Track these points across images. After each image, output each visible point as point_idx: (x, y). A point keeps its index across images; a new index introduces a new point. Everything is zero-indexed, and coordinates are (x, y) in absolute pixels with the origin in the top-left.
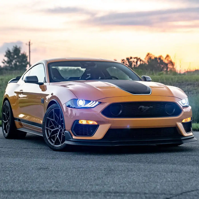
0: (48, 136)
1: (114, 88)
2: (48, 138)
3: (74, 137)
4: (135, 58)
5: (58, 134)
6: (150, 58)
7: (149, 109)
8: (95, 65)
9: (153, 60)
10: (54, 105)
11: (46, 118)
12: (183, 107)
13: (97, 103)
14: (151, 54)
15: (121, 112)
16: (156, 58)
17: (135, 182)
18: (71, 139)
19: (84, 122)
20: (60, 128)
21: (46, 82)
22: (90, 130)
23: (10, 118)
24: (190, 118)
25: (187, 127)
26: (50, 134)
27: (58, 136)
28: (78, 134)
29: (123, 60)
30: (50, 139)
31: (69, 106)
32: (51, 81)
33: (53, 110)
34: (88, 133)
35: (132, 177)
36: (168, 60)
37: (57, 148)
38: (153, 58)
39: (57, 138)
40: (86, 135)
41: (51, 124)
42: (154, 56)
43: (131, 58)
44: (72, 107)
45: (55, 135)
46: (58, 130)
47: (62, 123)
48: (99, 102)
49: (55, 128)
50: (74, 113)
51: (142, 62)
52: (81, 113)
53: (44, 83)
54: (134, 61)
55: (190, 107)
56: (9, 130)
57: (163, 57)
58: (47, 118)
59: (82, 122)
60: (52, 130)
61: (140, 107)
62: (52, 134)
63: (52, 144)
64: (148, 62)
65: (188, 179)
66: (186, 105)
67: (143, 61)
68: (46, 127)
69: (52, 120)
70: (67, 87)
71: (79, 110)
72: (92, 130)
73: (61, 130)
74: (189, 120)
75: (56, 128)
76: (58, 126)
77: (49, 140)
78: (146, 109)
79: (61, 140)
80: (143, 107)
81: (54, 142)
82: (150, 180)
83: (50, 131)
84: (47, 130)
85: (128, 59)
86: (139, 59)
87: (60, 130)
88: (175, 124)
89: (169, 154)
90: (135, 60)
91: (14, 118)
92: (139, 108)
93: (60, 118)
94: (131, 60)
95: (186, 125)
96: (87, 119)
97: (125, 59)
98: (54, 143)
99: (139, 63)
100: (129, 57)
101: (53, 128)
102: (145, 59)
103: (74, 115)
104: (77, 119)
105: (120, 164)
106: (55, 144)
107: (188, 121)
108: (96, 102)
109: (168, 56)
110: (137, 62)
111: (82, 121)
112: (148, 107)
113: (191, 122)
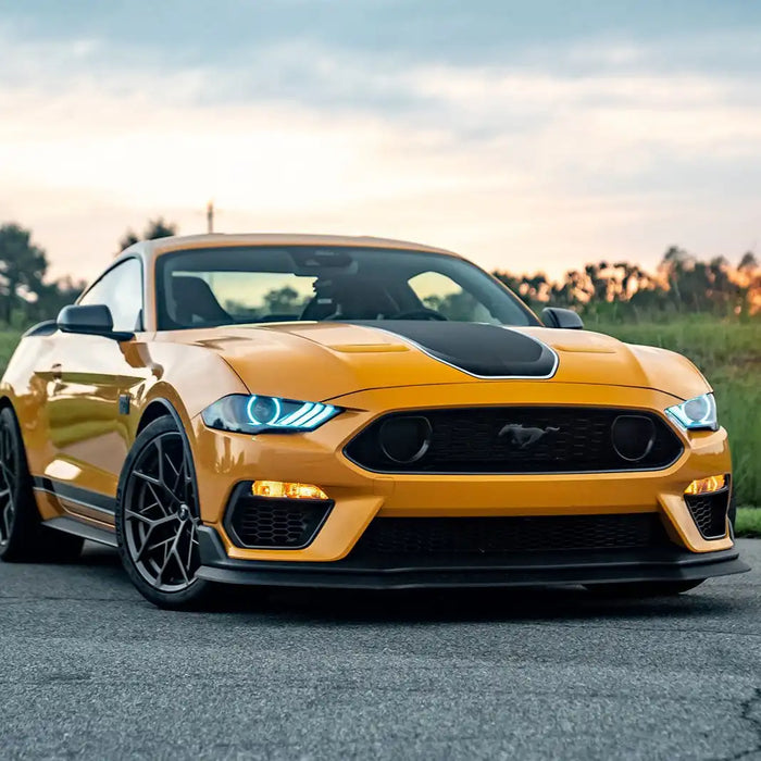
0: (138, 548)
1: (404, 349)
2: (135, 554)
3: (233, 552)
4: (617, 266)
5: (177, 538)
6: (678, 267)
7: (544, 435)
8: (348, 262)
9: (689, 274)
10: (162, 420)
11: (131, 472)
12: (692, 430)
13: (329, 411)
14: (683, 252)
15: (425, 447)
16: (700, 267)
17: (417, 736)
18: (220, 559)
19: (273, 489)
20: (182, 514)
21: (143, 330)
22: (301, 524)
23: (16, 477)
24: (721, 477)
25: (707, 514)
26: (144, 539)
27: (174, 548)
28: (247, 540)
29: (571, 275)
30: (144, 558)
31: (218, 425)
32: (164, 324)
33: (157, 442)
34: (291, 536)
35: (416, 715)
36: (748, 274)
37: (169, 597)
38: (690, 265)
39: (173, 554)
40: (281, 543)
41: (149, 500)
42: (692, 258)
43: (603, 266)
44: (228, 430)
45: (166, 542)
46: (176, 523)
47: (189, 494)
48: (336, 407)
49: (163, 516)
50: (235, 454)
51: (645, 283)
52: (267, 454)
53: (137, 334)
54: (613, 279)
55: (722, 433)
56: (12, 525)
57: (727, 264)
58: (135, 472)
59: (267, 490)
60: (154, 523)
61: (506, 428)
62: (151, 541)
63: (152, 581)
64: (670, 281)
65: (650, 725)
66: (704, 422)
67: (649, 279)
68: (129, 512)
69: (153, 484)
70: (218, 348)
71: (254, 438)
72: (306, 521)
73: (188, 525)
74: (715, 484)
75: (169, 514)
76: (177, 508)
77: (140, 566)
78: (529, 438)
79: (185, 564)
80: (518, 428)
81: (159, 571)
82: (486, 727)
83: (147, 526)
84: (135, 522)
85: (590, 270)
86: (636, 268)
87: (183, 523)
88: (652, 502)
89: (626, 623)
90: (620, 274)
91: (32, 477)
92: (500, 433)
93: (182, 476)
94: (603, 274)
95: (707, 508)
96: (287, 479)
97: (581, 270)
98: (159, 578)
99: (633, 285)
100: (595, 261)
101: (155, 514)
102: (660, 269)
103: (236, 462)
104: (246, 476)
105: (399, 661)
106: (166, 580)
107: (714, 490)
108: (325, 406)
109: (748, 260)
110: (625, 283)
111: (264, 483)
112: (541, 431)
113: (727, 492)
